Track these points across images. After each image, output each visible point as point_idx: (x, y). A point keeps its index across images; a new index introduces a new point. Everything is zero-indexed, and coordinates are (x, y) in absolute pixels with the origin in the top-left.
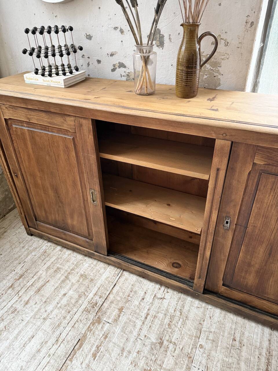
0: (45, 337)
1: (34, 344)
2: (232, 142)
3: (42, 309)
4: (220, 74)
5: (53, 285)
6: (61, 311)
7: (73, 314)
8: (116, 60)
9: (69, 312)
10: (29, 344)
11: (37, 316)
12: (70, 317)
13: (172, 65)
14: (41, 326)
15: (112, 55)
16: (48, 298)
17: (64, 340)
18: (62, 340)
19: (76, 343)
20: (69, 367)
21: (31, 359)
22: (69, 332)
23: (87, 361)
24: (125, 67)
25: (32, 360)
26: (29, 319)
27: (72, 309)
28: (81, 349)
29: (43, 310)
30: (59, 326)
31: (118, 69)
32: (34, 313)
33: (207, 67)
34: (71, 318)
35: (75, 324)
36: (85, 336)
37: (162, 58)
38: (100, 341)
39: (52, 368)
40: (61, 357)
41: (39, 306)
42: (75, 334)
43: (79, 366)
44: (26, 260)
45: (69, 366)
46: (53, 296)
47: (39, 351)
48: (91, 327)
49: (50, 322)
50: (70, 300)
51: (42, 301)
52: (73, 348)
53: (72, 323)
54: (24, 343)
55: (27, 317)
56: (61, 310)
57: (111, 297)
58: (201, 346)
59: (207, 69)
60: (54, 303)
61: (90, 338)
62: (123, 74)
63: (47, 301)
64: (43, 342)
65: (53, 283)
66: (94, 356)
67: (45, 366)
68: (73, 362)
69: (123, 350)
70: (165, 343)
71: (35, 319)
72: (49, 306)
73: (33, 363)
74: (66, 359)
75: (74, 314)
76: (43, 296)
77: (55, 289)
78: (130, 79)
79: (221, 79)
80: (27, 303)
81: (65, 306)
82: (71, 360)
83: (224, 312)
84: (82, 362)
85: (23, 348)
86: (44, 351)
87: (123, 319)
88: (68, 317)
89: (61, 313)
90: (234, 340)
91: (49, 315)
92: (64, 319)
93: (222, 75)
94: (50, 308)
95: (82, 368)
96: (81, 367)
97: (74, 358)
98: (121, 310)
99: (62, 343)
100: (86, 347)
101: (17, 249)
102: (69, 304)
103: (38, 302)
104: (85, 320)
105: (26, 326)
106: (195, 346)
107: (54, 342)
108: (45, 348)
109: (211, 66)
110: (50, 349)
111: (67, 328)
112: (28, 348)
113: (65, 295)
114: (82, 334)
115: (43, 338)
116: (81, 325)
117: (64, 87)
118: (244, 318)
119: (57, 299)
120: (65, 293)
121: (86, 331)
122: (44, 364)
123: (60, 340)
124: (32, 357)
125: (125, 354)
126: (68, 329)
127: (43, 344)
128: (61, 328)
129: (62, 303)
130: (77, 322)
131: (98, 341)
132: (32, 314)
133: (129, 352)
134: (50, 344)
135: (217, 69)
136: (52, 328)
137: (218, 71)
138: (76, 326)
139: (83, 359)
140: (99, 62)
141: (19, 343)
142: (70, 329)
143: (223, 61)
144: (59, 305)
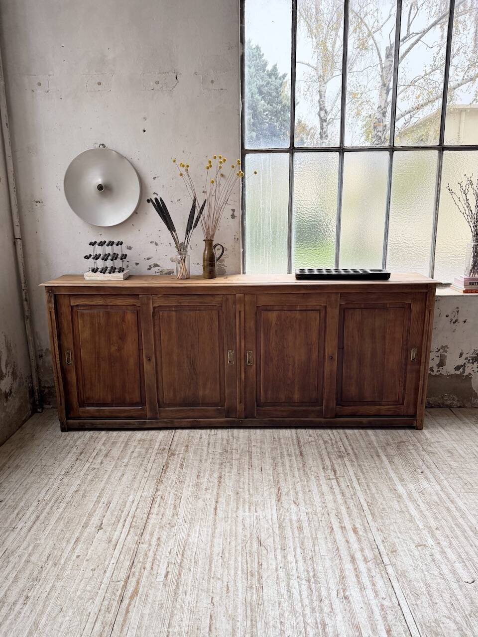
0: (134, 472)
1: (128, 477)
2: (244, 294)
8: (151, 262)
9: (144, 458)
11: (117, 466)
14: (126, 469)
15: (148, 259)
16: (119, 457)
19: (162, 467)
20: (166, 477)
23: (177, 471)
24: (159, 266)
26: (111, 469)
27: (146, 456)
28: (169, 468)
29: (120, 463)
30: (141, 465)
31: (153, 268)
32: (113, 465)
34: (148, 460)
35: (154, 461)
36: (167, 463)
38: (181, 461)
39: (153, 480)
40: (156, 475)
41: (114, 462)
42: (157, 465)
43: (173, 474)
44: (76, 444)
46: (122, 455)
47: (135, 478)
48: (168, 458)
49: (132, 465)
50: (139, 453)
51: (115, 459)
52: (162, 469)
53: (151, 461)
54: (118, 478)
55: (109, 468)
56: (136, 459)
57: (174, 443)
58: (254, 446)
60: (127, 458)
61: (172, 463)
62: (157, 271)
64: (134, 474)
65: (117, 450)
66: (181, 468)
67: (147, 481)
68: (168, 474)
69: (201, 461)
70: (229, 451)
71: (117, 468)
72: (124, 460)
74: (160, 475)
75: (149, 458)
76: (113, 457)
78: (163, 274)
80: (102, 463)
81: (138, 456)
82: (165, 474)
83: (262, 430)
86: (139, 477)
87: (191, 449)
88: (146, 460)
90: (274, 438)
91: (128, 463)
92: (143, 461)
94: (126, 460)
96: (175, 474)
97: (166, 472)
98: (187, 446)
99: (151, 470)
100: (172, 466)
101: (61, 442)
102: (141, 455)
103: (112, 461)
104: (161, 457)
105: (112, 473)
106: (250, 446)
107: (144, 472)
110: (144, 475)
111: (149, 464)
112: (124, 480)
113: (133, 452)
114: (164, 463)
116: (160, 460)
117: (123, 279)
118: (277, 429)
119: (128, 455)
121: (166, 461)
122: (145, 481)
123: (149, 470)
125: (203, 461)
126: (151, 464)
127: (136, 475)
128: (144, 465)
129: (134, 456)
131: (179, 462)
133: (206, 460)
134: (140, 474)
136: (137, 467)
137: (224, 265)
138: (156, 461)
139: (174, 471)
140: (137, 264)
141: (115, 479)
143: (225, 259)
144: (132, 457)
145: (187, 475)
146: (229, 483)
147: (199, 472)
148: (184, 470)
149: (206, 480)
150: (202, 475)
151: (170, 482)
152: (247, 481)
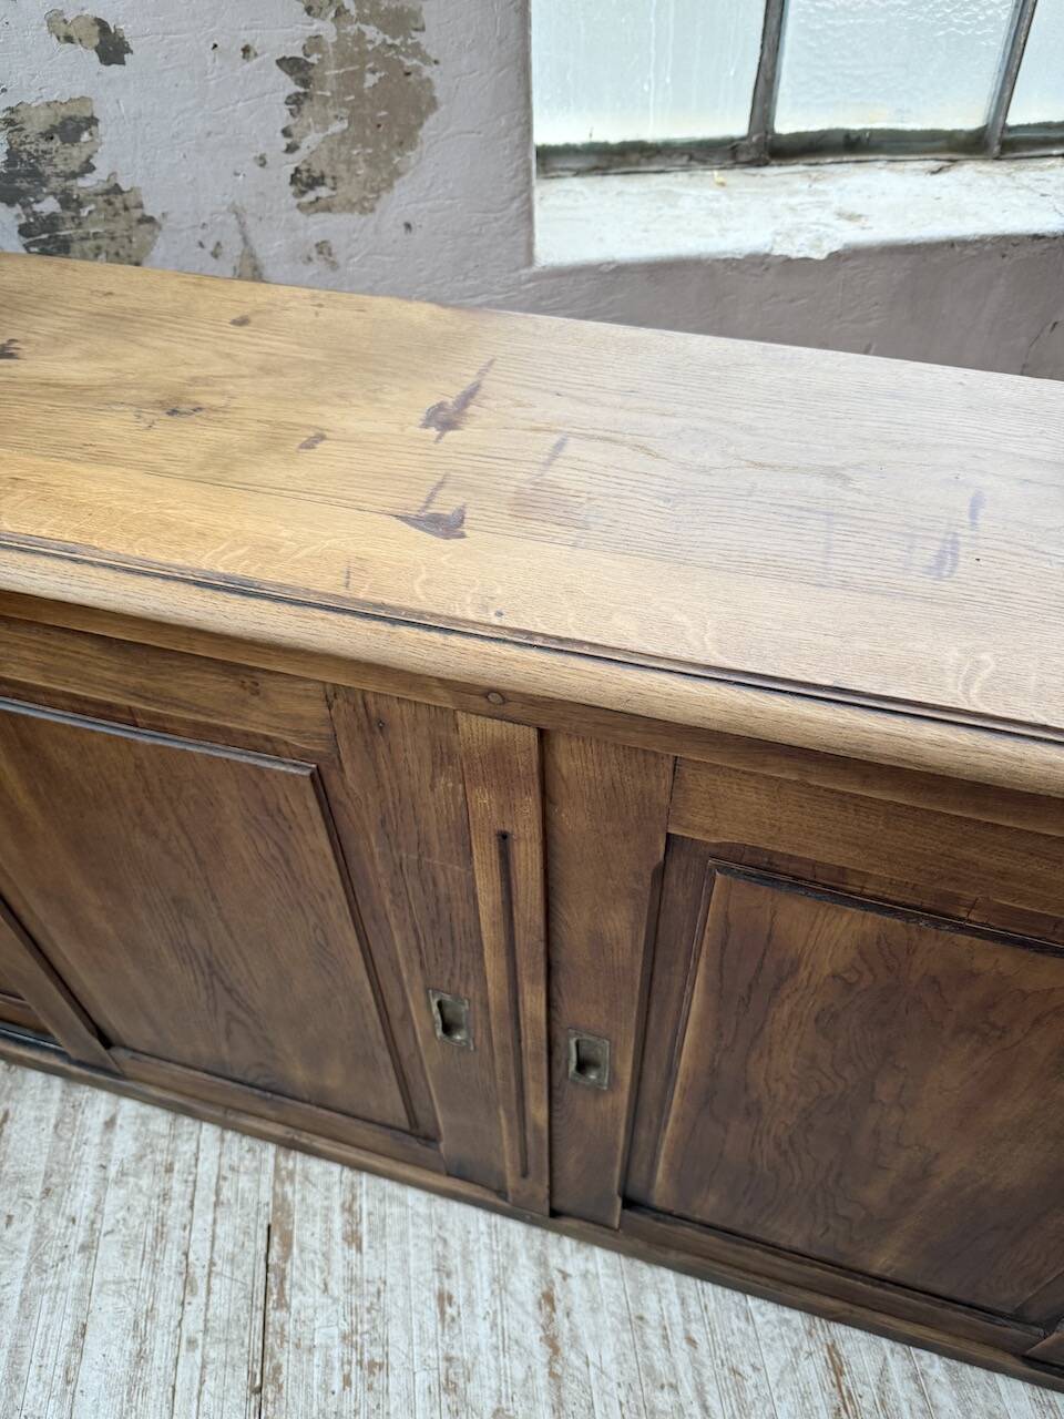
0: (134, 1300)
1: (107, 1349)
3: (52, 1222)
4: (425, 59)
5: (39, 1120)
6: (136, 1185)
7: (190, 1166)
9: (169, 1169)
10: (86, 1362)
11: (46, 1258)
12: (186, 1181)
13: (215, 46)
14: (89, 1276)
16: (48, 1175)
17: (212, 1263)
18: (206, 1270)
19: (262, 1244)
20: (289, 1328)
21: (129, 1401)
22: (214, 1231)
23: (339, 1270)
25: (138, 1400)
26: (18, 1286)
27: (174, 1152)
28: (295, 1250)
29: (57, 1225)
30: (160, 1234)
32: (24, 1255)
33: (368, 37)
34: (191, 1184)
35: (218, 1193)
36: (281, 1207)
37: (161, 18)
38: (343, 1187)
39: (229, 1370)
40: (239, 1320)
41: (30, 1219)
42: (238, 1220)
43: (321, 1300)
45: (286, 1327)
46: (62, 1156)
47: (141, 1357)
48: (283, 1164)
49: (117, 1242)
50: (143, 1129)
51: (31, 1198)
52: (263, 1264)
53: (205, 1194)
54: (60, 1371)
55: (8, 1284)
56: (132, 1180)
59: (370, 47)
60: (89, 1174)
61: (303, 1199)
63: (53, 1187)
64: (136, 1323)
65: (33, 1114)
66: (353, 1239)
67: (202, 1383)
68: (295, 1303)
71: (46, 1271)
72: (75, 1196)
73: (146, 1405)
74: (260, 1315)
75: (193, 1162)
76: (20, 1178)
77: (56, 1127)
78: (26, 137)
79: (437, 80)
81: (141, 1158)
82: (282, 1304)
84: (326, 1285)
85: (70, 1388)
86: (160, 1345)
88: (177, 1187)
89: (140, 1191)
91: (97, 1226)
92: (167, 1202)
93: (436, 62)
94: (81, 1200)
95: (336, 1300)
96: (330, 1301)
97: (287, 1292)
99: (213, 1275)
100: (307, 1233)
102: (150, 1145)
103: (16, 1212)
104: (249, 1156)
105: (27, 1318)
107: (178, 1293)
108: (159, 1332)
109: (383, 29)
110: (180, 1322)
111: (198, 1223)
112: (89, 1377)
114: (268, 1204)
115: (129, 1309)
116: (244, 1182)
119: (90, 1155)
120: (108, 1118)
121: (274, 1188)
122: (191, 1379)
123: (199, 1273)
124: (129, 1393)
126: (205, 1221)
127: (142, 1325)
128: (177, 1234)
129: (120, 1156)
130: (221, 1182)
131: (336, 1190)
132: (21, 1264)
134: (166, 1309)
135: (410, 41)
136: (140, 1257)
137: (416, 50)
138: (227, 1193)
139: (322, 1272)
141: (41, 1386)
142: (210, 1218)
144: (113, 1171)
145: (387, 1297)
146: (596, 1338)
147: (443, 1271)
148: (370, 1265)
149: (483, 1327)
150: (459, 1295)
151: (317, 1374)
152: (676, 1310)
